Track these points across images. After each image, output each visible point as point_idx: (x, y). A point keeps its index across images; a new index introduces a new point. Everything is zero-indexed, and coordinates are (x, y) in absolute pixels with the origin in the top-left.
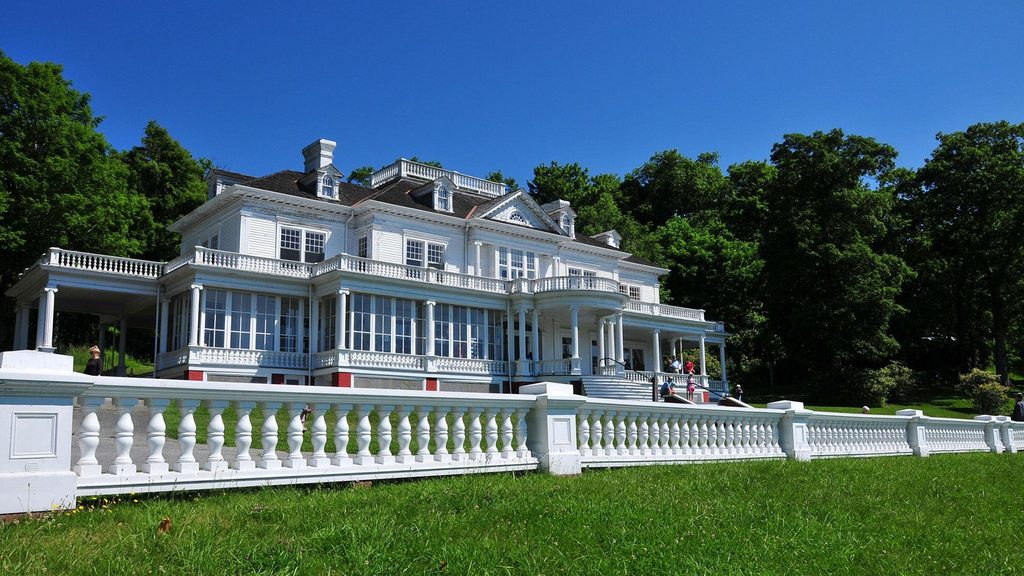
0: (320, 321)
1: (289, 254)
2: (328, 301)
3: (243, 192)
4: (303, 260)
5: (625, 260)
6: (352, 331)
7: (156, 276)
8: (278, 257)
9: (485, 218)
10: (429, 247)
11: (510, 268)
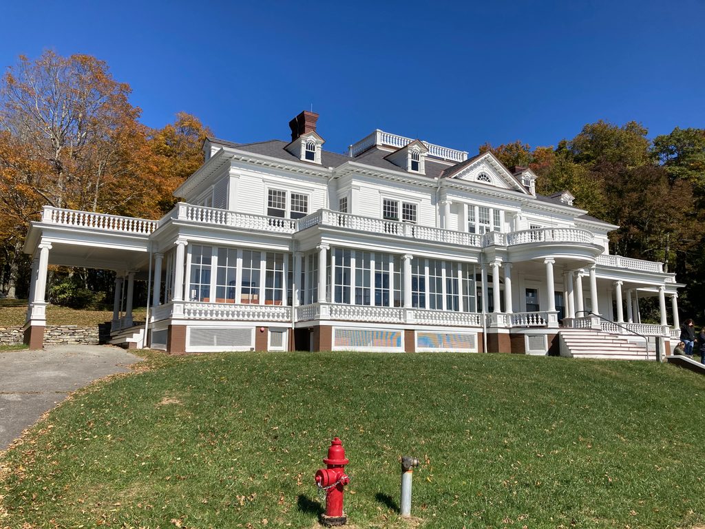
0: (303, 276)
1: (275, 213)
2: (311, 257)
3: (231, 155)
4: (288, 215)
5: (580, 217)
6: (333, 285)
7: (149, 233)
8: (266, 214)
9: (455, 178)
10: (404, 206)
11: (477, 225)
